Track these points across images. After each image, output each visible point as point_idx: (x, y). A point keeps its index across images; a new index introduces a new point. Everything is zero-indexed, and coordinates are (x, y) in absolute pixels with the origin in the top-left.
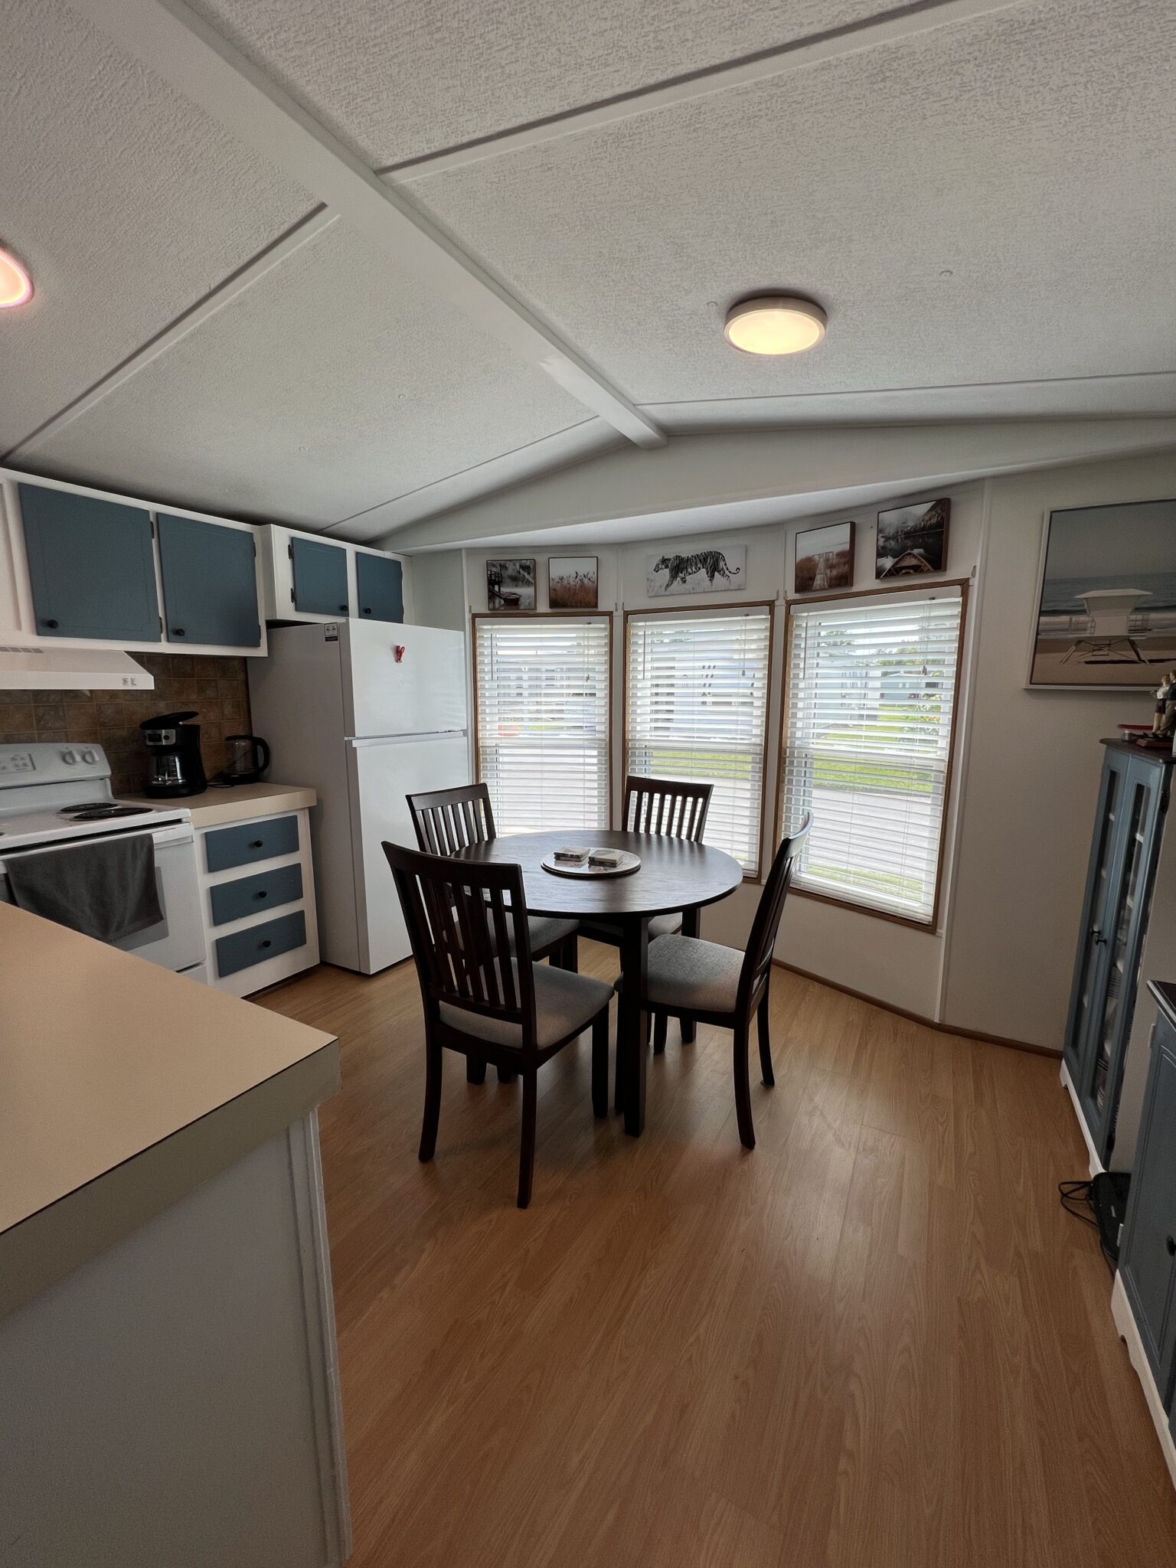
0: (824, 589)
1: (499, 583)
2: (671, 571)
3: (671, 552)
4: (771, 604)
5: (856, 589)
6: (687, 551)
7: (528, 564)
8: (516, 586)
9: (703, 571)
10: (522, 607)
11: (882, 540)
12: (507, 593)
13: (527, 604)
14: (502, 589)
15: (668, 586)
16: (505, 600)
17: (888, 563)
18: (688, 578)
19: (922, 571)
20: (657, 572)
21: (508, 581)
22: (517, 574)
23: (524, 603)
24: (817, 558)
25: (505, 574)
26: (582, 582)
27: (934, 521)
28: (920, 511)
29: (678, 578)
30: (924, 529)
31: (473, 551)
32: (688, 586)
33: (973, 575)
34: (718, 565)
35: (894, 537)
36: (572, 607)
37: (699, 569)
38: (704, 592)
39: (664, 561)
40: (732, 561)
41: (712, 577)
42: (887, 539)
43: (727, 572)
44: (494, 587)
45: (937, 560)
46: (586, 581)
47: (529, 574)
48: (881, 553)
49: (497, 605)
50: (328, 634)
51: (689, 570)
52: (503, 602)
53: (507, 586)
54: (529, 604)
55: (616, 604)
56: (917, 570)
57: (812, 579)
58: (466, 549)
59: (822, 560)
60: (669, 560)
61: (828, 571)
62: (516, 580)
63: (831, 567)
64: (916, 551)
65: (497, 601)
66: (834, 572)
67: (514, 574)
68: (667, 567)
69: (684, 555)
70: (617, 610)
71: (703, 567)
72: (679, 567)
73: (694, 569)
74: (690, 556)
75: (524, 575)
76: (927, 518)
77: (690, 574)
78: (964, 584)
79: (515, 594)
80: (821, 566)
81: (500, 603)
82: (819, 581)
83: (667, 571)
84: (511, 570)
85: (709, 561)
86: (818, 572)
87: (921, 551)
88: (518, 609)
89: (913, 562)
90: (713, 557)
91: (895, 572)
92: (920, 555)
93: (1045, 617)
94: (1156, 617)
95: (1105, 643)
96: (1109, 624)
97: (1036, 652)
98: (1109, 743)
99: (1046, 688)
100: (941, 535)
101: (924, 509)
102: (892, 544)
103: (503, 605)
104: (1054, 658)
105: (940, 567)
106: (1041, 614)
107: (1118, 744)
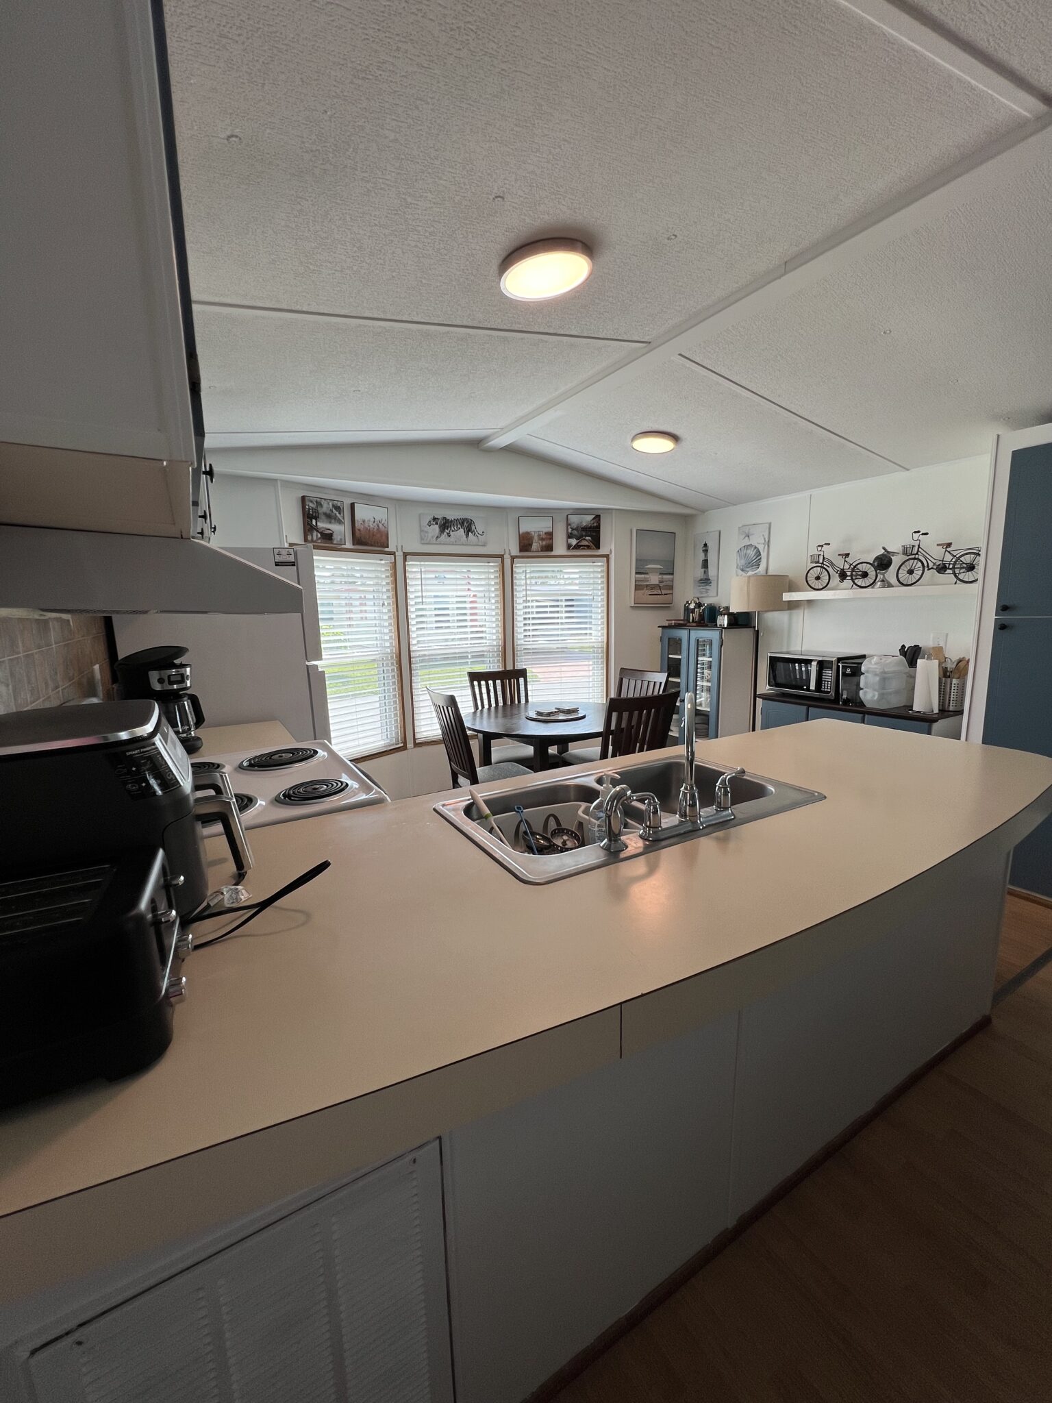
0: (538, 551)
1: (316, 518)
2: (440, 527)
3: (440, 514)
4: (502, 557)
5: (553, 553)
6: (452, 515)
7: (339, 505)
8: (330, 523)
9: (462, 530)
10: (335, 542)
11: (570, 530)
12: (323, 528)
13: (339, 540)
14: (318, 524)
15: (437, 537)
16: (322, 533)
17: (574, 542)
18: (451, 533)
19: (591, 549)
20: (430, 526)
21: (323, 517)
22: (331, 513)
23: (336, 538)
24: (533, 533)
25: (321, 510)
26: (378, 526)
27: (595, 524)
28: (587, 520)
29: (445, 533)
30: (590, 528)
31: (287, 484)
32: (452, 539)
33: (611, 553)
34: (471, 528)
35: (576, 529)
36: (372, 545)
37: (459, 528)
39: (435, 519)
40: (479, 526)
41: (467, 535)
42: (573, 529)
43: (477, 534)
44: (312, 521)
45: (596, 544)
46: (381, 525)
47: (340, 513)
48: (570, 536)
49: (315, 538)
50: (278, 559)
51: (452, 528)
52: (319, 535)
53: (323, 522)
54: (341, 539)
55: (397, 546)
56: (588, 547)
57: (531, 545)
58: (281, 480)
59: (536, 535)
60: (438, 519)
61: (540, 542)
62: (330, 517)
63: (542, 539)
64: (587, 538)
65: (315, 533)
66: (544, 543)
67: (328, 512)
68: (437, 524)
70: (399, 551)
71: (462, 528)
72: (445, 525)
73: (455, 528)
74: (453, 519)
75: (336, 514)
76: (592, 522)
77: (453, 531)
78: (607, 556)
79: (329, 529)
80: (536, 538)
81: (317, 535)
82: (535, 546)
83: (437, 527)
84: (326, 507)
85: (465, 524)
86: (534, 541)
87: (590, 538)
88: (332, 543)
89: (587, 543)
90: (468, 522)
91: (577, 547)
92: (590, 540)
93: (637, 576)
94: (665, 577)
95: (653, 587)
96: (654, 579)
97: (636, 589)
98: (663, 627)
99: (638, 606)
100: (598, 532)
101: (590, 518)
102: (575, 532)
103: (320, 538)
104: (640, 592)
105: (598, 547)
106: (636, 573)
107: (670, 627)
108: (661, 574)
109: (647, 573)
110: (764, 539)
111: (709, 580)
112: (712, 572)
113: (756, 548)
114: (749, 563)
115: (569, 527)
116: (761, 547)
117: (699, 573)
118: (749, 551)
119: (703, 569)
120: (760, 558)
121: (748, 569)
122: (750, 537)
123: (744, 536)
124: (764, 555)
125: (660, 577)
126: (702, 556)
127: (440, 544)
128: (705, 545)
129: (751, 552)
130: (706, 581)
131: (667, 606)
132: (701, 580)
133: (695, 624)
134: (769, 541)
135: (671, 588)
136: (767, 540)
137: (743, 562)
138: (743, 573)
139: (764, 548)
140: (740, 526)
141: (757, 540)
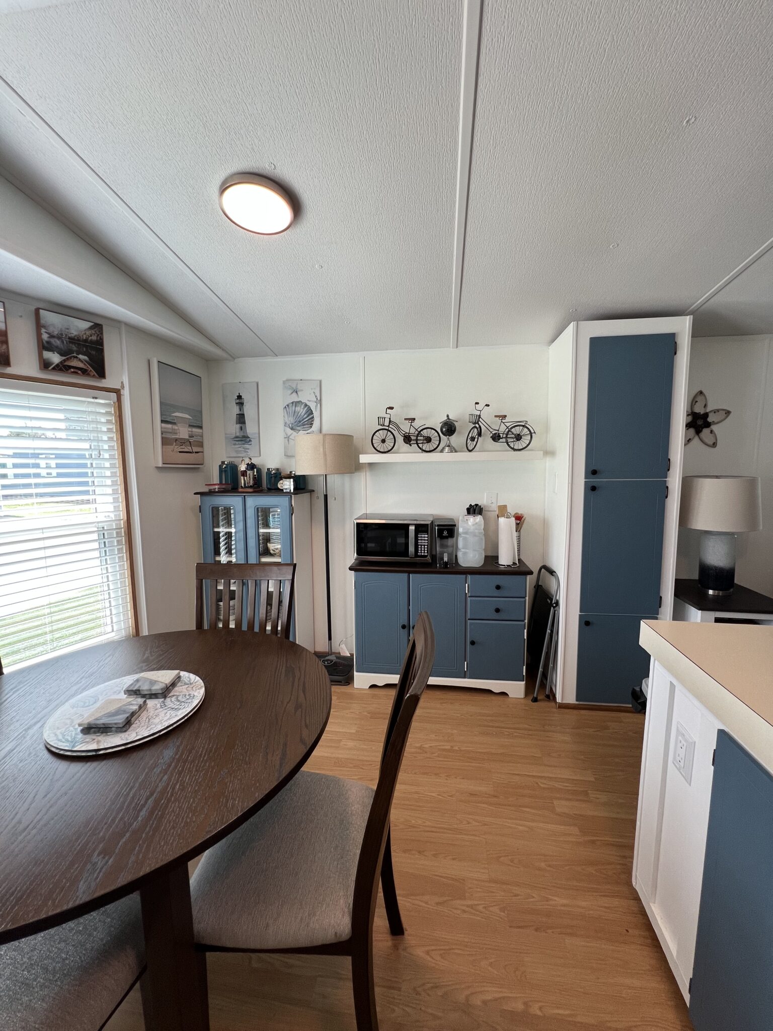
5: (11, 371)
11: (45, 337)
19: (88, 375)
27: (94, 338)
28: (80, 327)
30: (86, 341)
33: (123, 387)
35: (59, 337)
45: (98, 368)
48: (45, 347)
56: (84, 372)
64: (81, 356)
76: (88, 333)
78: (117, 392)
87: (86, 358)
89: (81, 365)
91: (62, 368)
92: (86, 361)
93: (164, 425)
94: (194, 430)
95: (182, 442)
96: (183, 432)
97: (163, 444)
98: (202, 494)
99: (167, 467)
100: (101, 351)
101: (84, 325)
102: (57, 342)
104: (170, 448)
105: (102, 374)
106: (162, 421)
107: (211, 493)
108: (190, 426)
109: (174, 423)
110: (316, 396)
111: (249, 438)
112: (250, 429)
113: (306, 405)
114: (300, 422)
115: (43, 330)
116: (313, 406)
117: (234, 429)
118: (298, 409)
119: (238, 426)
120: (313, 417)
121: (299, 428)
122: (298, 393)
123: (290, 392)
124: (316, 414)
125: (190, 429)
126: (236, 410)
128: (239, 397)
129: (301, 410)
130: (244, 439)
131: (195, 467)
132: (237, 437)
133: (251, 490)
134: (320, 400)
135: (201, 444)
136: (319, 399)
137: (291, 420)
138: (292, 431)
139: (316, 406)
140: (285, 379)
141: (307, 397)
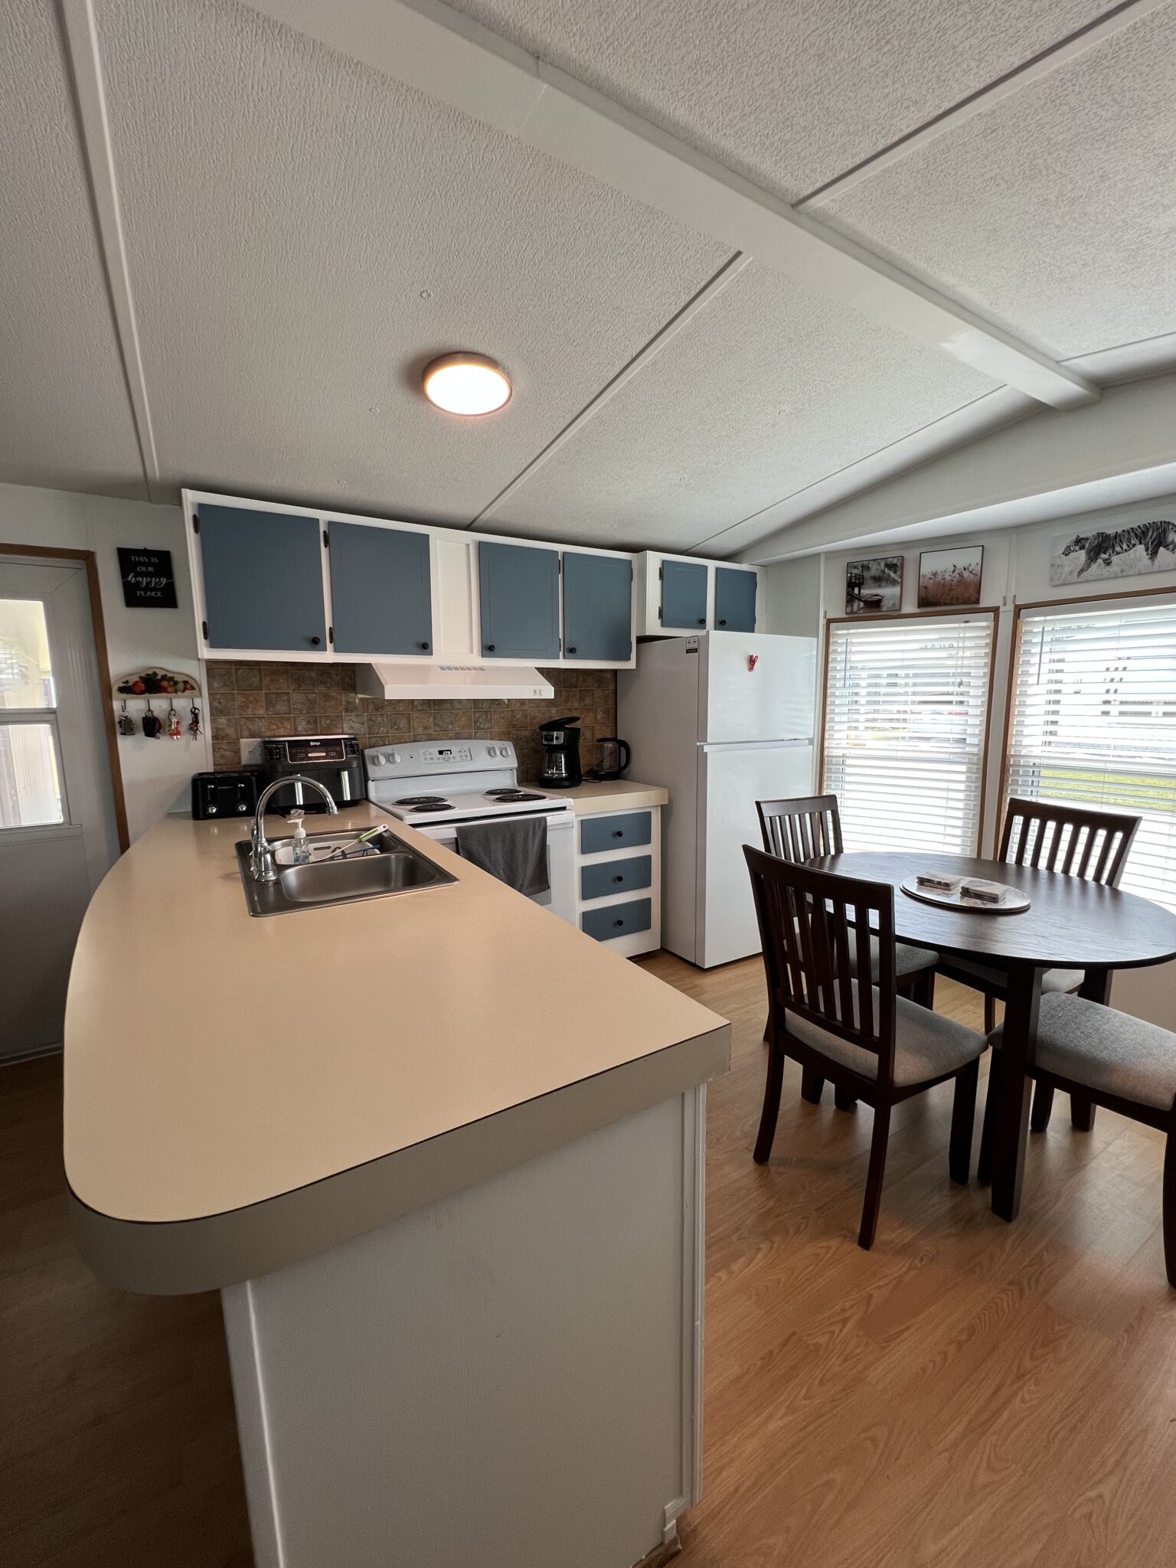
1: (860, 586)
2: (1088, 553)
7: (895, 561)
8: (880, 587)
9: (1141, 548)
10: (884, 609)
12: (868, 595)
13: (890, 605)
14: (862, 591)
15: (1082, 571)
16: (866, 602)
18: (1115, 559)
20: (1067, 555)
21: (870, 582)
22: (881, 574)
23: (886, 605)
25: (867, 575)
26: (962, 576)
29: (1100, 561)
31: (831, 555)
32: (1114, 568)
34: (1165, 538)
36: (946, 604)
37: (1134, 545)
38: (1140, 574)
39: (1079, 541)
41: (1153, 554)
44: (854, 590)
46: (966, 574)
47: (895, 572)
49: (855, 608)
50: (689, 647)
51: (1118, 549)
52: (862, 604)
53: (869, 588)
54: (894, 604)
55: (1005, 598)
58: (823, 553)
60: (1087, 539)
62: (878, 580)
65: (856, 605)
67: (878, 574)
68: (1082, 548)
69: (1111, 531)
70: (1005, 604)
71: (1141, 543)
72: (1101, 547)
73: (1125, 546)
74: (1119, 531)
75: (889, 575)
77: (1118, 553)
79: (877, 595)
81: (859, 605)
83: (1083, 553)
84: (874, 570)
85: (1150, 534)
88: (880, 611)
90: (1157, 529)
103: (863, 608)
127: (1087, 581)
